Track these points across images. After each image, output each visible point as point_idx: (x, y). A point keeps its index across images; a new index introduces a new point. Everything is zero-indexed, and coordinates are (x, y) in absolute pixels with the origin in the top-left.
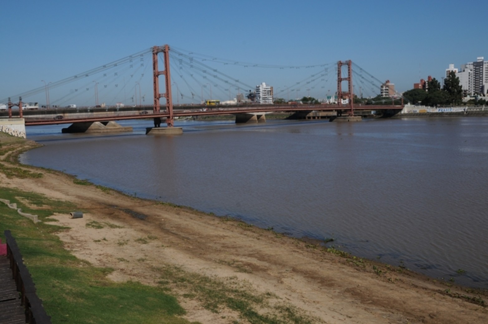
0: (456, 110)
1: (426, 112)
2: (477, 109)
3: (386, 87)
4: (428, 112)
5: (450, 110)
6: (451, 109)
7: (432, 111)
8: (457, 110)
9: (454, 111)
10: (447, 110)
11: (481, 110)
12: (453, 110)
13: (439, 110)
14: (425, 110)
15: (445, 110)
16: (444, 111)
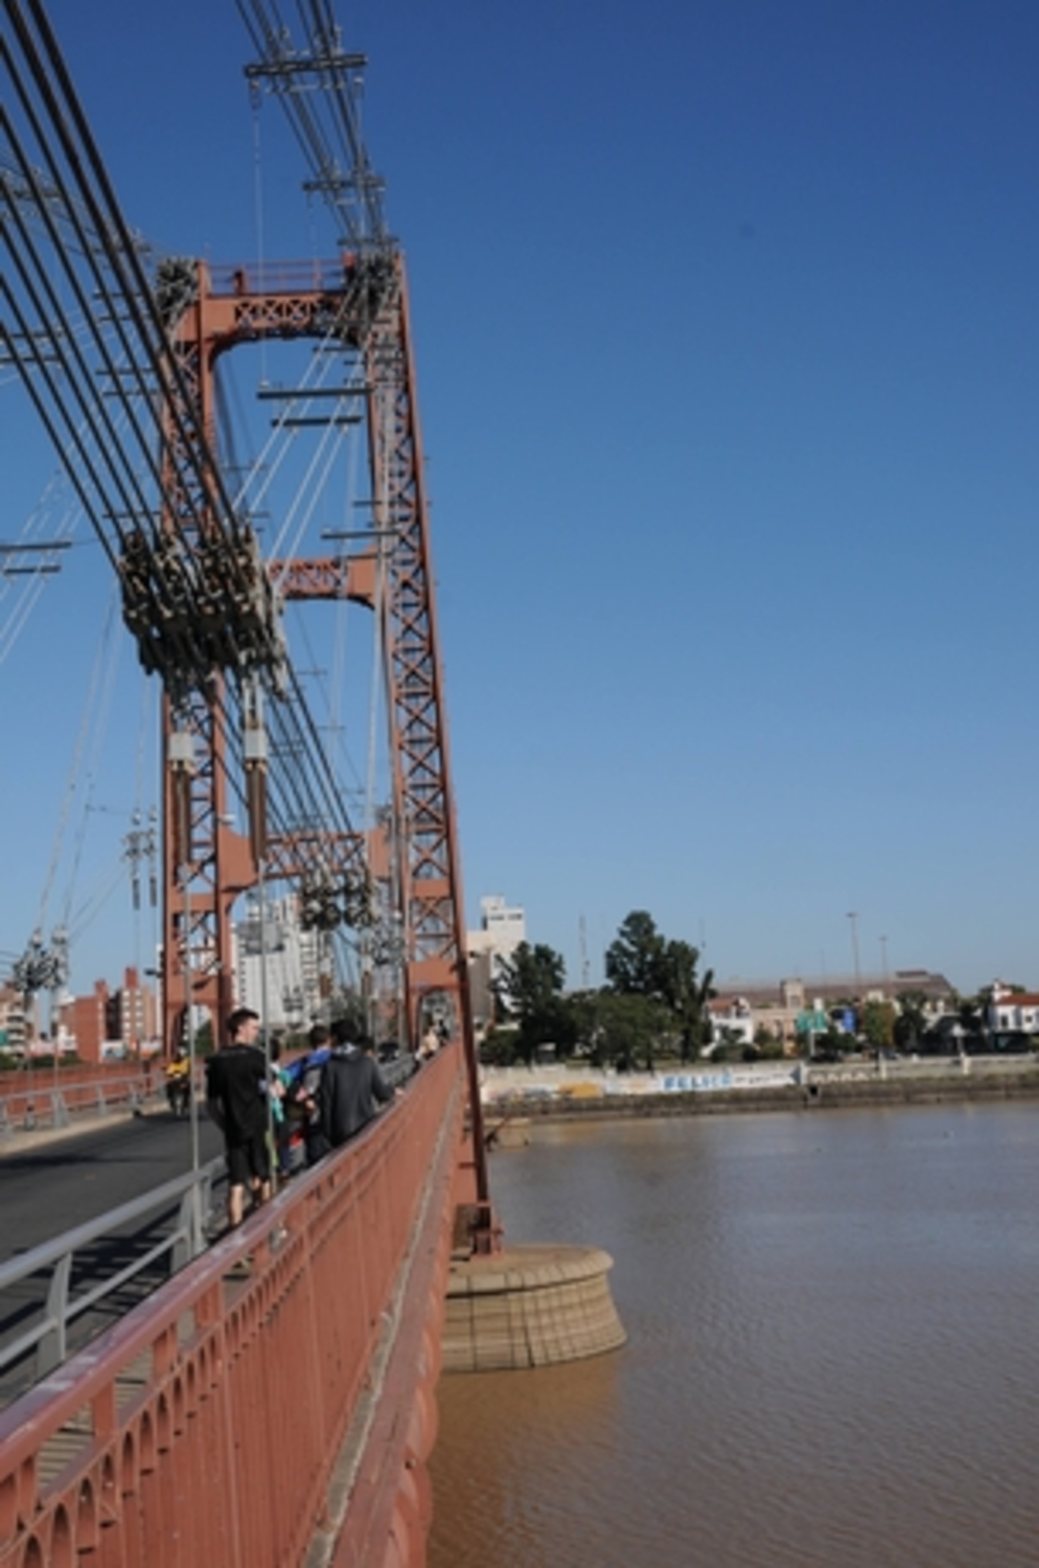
0: (751, 1081)
1: (600, 1094)
2: (854, 1073)
3: (11, 1009)
4: (608, 1097)
5: (725, 1081)
6: (727, 1075)
7: (632, 1086)
8: (758, 1079)
9: (745, 1085)
10: (705, 1082)
11: (874, 1076)
12: (740, 1080)
13: (668, 1083)
14: (593, 1087)
15: (699, 1080)
16: (694, 1083)
